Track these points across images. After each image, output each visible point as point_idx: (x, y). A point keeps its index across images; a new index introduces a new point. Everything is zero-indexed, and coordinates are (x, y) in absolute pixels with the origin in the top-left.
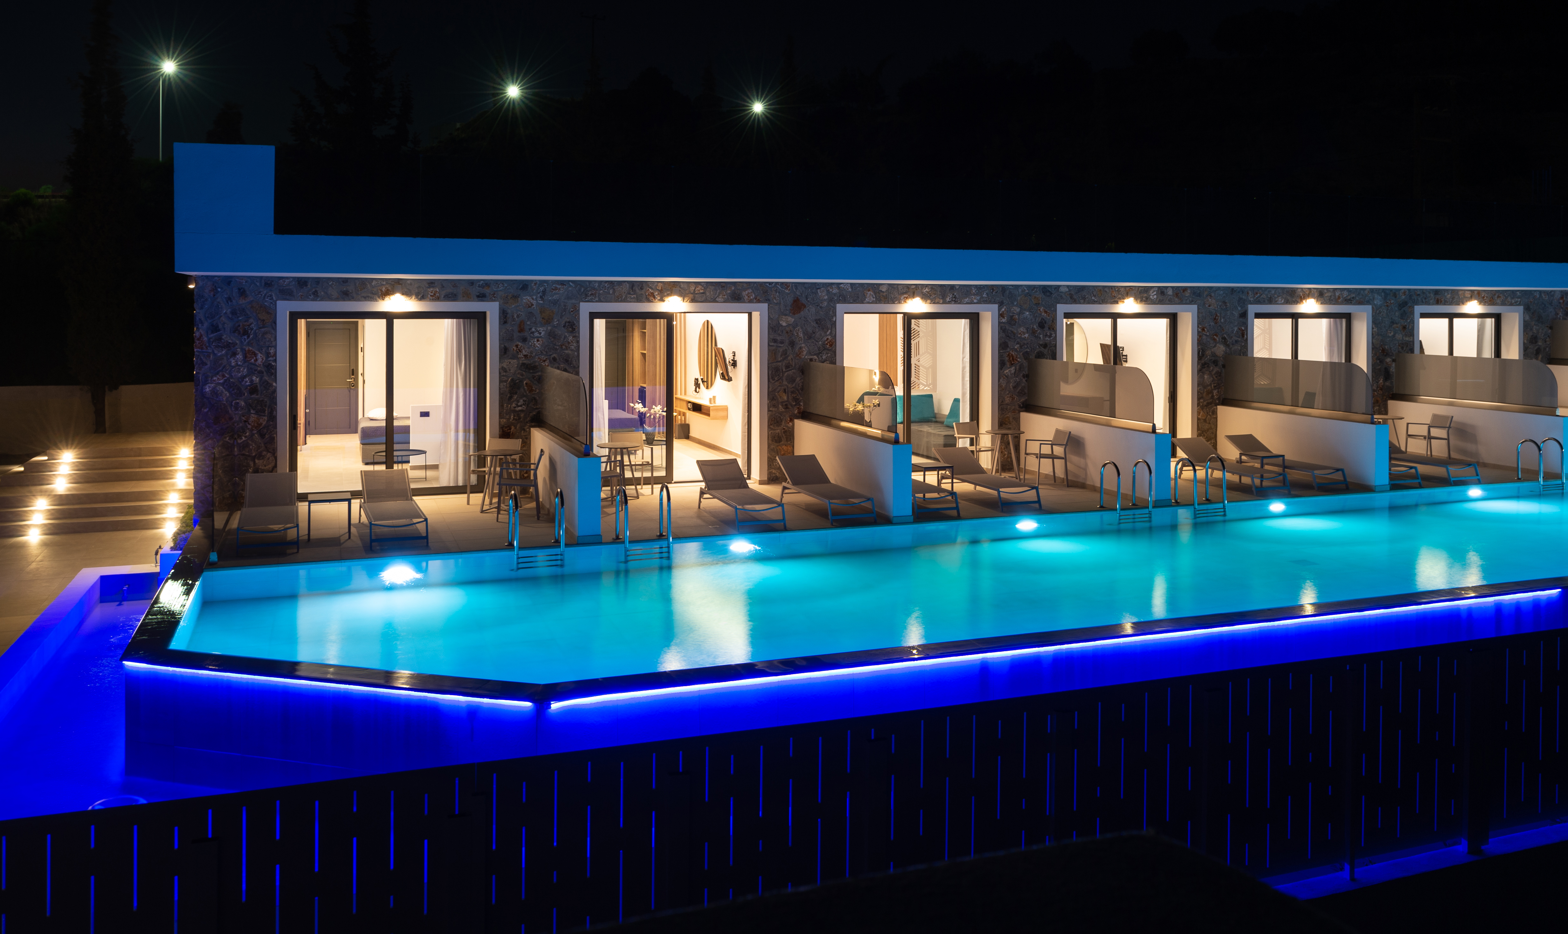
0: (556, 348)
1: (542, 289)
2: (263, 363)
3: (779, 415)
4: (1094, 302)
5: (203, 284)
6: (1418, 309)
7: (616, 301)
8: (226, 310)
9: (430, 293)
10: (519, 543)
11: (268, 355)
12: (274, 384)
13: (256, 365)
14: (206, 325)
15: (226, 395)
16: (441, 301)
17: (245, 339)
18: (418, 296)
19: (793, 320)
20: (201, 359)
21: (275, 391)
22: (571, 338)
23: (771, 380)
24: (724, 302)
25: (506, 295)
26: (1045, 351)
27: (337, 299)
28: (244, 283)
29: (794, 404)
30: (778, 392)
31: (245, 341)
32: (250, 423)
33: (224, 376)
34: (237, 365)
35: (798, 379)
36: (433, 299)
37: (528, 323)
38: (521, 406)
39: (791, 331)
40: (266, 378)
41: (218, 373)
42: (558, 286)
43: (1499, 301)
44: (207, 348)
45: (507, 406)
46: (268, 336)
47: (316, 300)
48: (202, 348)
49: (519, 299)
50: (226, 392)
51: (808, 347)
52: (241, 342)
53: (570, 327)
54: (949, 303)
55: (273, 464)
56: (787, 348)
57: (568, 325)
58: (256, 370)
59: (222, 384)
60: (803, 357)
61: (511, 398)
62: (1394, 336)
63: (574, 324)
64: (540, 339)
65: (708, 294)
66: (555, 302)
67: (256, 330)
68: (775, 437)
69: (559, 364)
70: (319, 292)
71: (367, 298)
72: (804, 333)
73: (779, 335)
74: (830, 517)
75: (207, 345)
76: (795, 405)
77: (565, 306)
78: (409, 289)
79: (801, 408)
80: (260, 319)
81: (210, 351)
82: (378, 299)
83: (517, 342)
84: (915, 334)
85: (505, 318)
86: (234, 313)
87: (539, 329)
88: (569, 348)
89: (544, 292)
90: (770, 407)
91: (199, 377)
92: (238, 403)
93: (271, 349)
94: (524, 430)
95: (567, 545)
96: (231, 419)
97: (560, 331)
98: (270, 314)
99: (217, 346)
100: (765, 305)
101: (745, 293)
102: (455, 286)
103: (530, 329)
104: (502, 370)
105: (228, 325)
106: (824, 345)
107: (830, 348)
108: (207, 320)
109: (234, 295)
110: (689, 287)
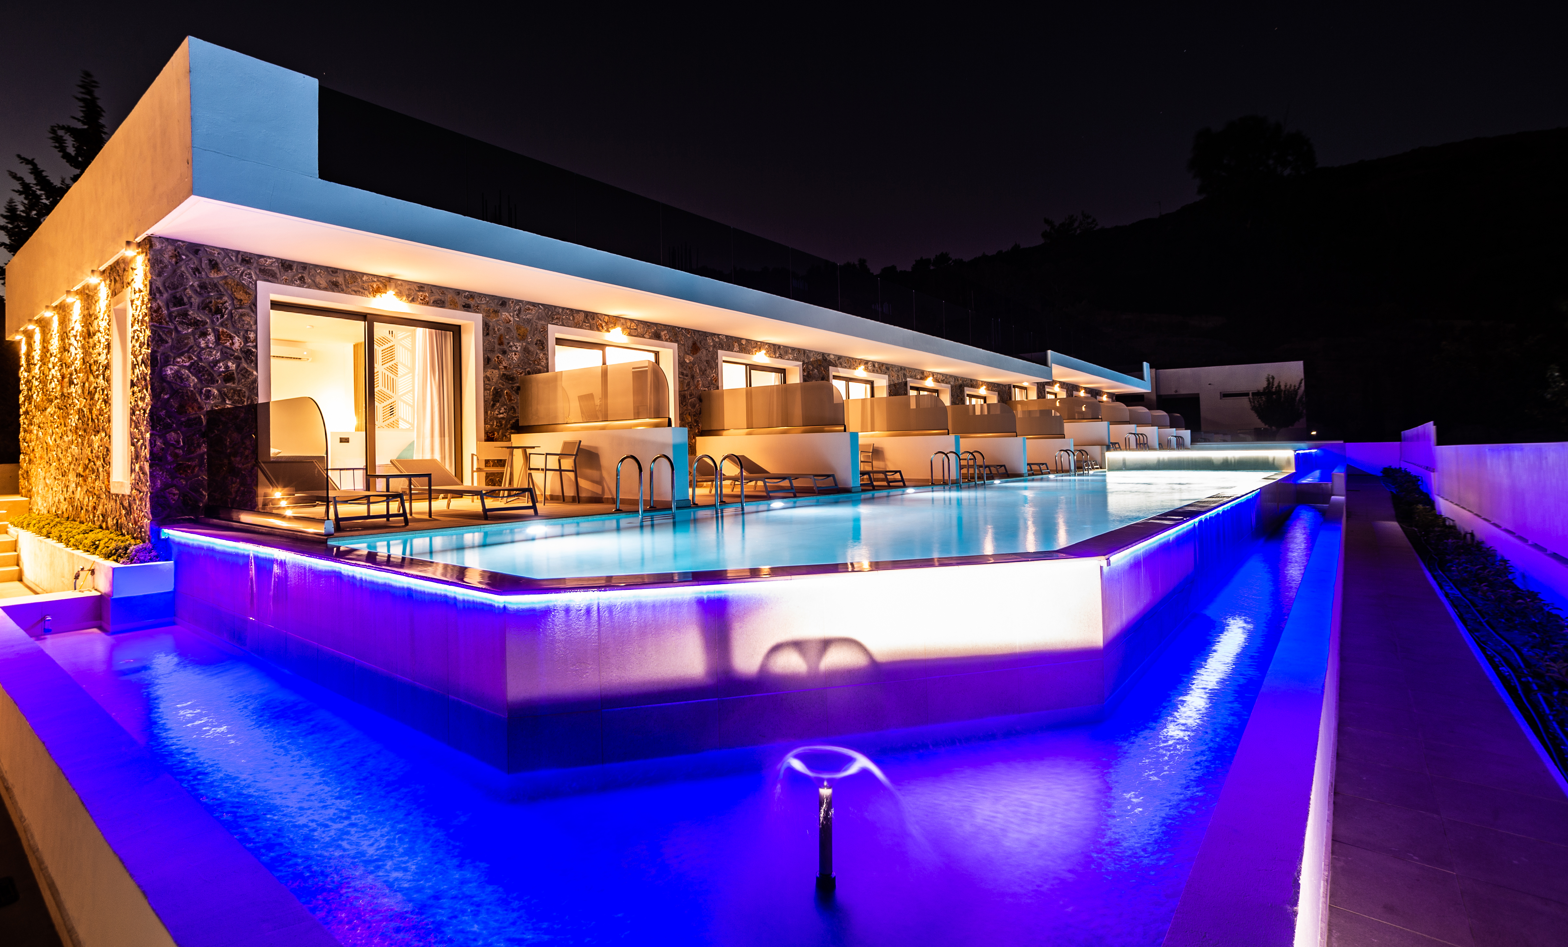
0: (530, 363)
1: (517, 307)
2: (241, 349)
4: (845, 368)
5: (162, 247)
6: (966, 390)
7: (575, 327)
9: (420, 297)
11: (246, 339)
12: (255, 373)
13: (232, 349)
14: (165, 295)
15: (193, 380)
16: (430, 306)
17: (218, 318)
18: (409, 298)
19: (692, 359)
20: (159, 335)
22: (541, 355)
23: (681, 405)
24: (650, 338)
25: (488, 308)
27: (325, 289)
28: (219, 255)
30: (686, 414)
31: (218, 321)
33: (190, 358)
34: (207, 347)
35: (698, 405)
36: (422, 303)
37: (507, 337)
38: (502, 413)
39: (692, 367)
40: (244, 365)
41: (182, 354)
42: (531, 307)
43: (990, 389)
44: (167, 323)
45: (491, 413)
46: (247, 319)
47: (303, 287)
48: (161, 323)
49: (499, 314)
50: (193, 377)
52: (213, 321)
54: (778, 357)
57: (540, 344)
58: (232, 355)
59: (189, 368)
60: (700, 388)
61: (493, 405)
63: (544, 343)
64: (517, 353)
65: (640, 330)
66: (529, 321)
67: (231, 310)
70: (307, 278)
71: (358, 292)
72: (700, 369)
73: (684, 370)
75: (168, 319)
77: (536, 326)
79: (698, 429)
80: (236, 298)
81: (172, 327)
82: (369, 295)
83: (499, 354)
85: (488, 330)
86: (203, 286)
87: (515, 344)
88: (541, 364)
89: (520, 310)
91: (157, 356)
92: (210, 391)
93: (250, 333)
94: (506, 436)
96: (201, 408)
97: (533, 348)
98: (249, 294)
99: (182, 323)
100: (676, 345)
101: (662, 333)
102: (443, 293)
103: (508, 343)
104: (486, 378)
105: (196, 300)
106: (711, 380)
107: (715, 383)
108: (167, 291)
109: (203, 267)
110: (626, 323)
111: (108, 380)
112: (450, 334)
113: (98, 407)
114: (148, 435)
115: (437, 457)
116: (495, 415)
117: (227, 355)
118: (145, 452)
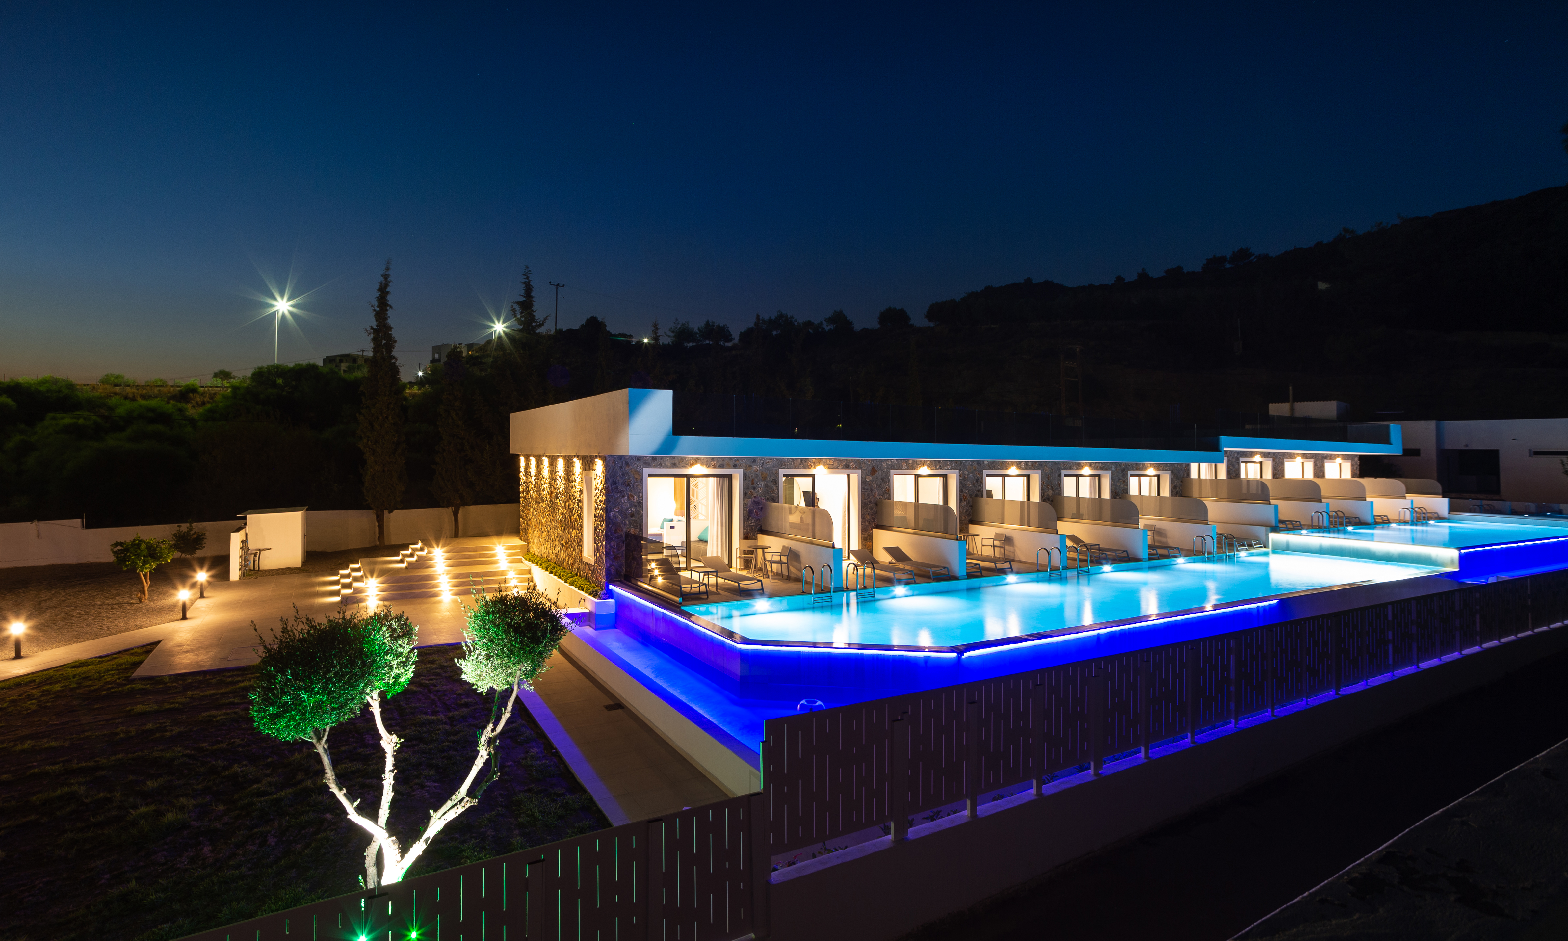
1: (762, 462)
2: (637, 499)
3: (867, 527)
4: (998, 469)
5: (610, 459)
6: (1130, 472)
7: (795, 469)
8: (620, 473)
11: (640, 497)
12: (642, 512)
13: (633, 502)
14: (612, 480)
16: (714, 469)
17: (629, 488)
19: (871, 478)
20: (608, 499)
21: (642, 516)
22: (775, 487)
24: (842, 469)
25: (747, 465)
26: (979, 494)
27: (670, 468)
28: (628, 459)
30: (867, 515)
31: (629, 490)
32: (630, 533)
33: (619, 508)
34: (625, 502)
35: (874, 508)
36: (711, 468)
37: (756, 480)
38: (752, 523)
39: (871, 484)
40: (639, 509)
41: (616, 506)
42: (769, 461)
43: (1161, 469)
44: (611, 493)
45: (747, 523)
46: (639, 485)
47: (660, 468)
49: (752, 467)
50: (621, 517)
52: (627, 491)
54: (938, 469)
57: (774, 481)
58: (635, 505)
59: (618, 512)
60: (876, 497)
61: (748, 519)
62: (1120, 486)
64: (761, 488)
65: (835, 465)
66: (768, 469)
67: (634, 482)
68: (862, 539)
70: (662, 464)
71: (682, 467)
72: (877, 485)
73: (866, 486)
75: (611, 491)
76: (872, 520)
77: (772, 471)
78: (701, 463)
79: (876, 523)
80: (636, 476)
81: (613, 495)
82: (687, 467)
83: (751, 490)
84: (920, 482)
85: (746, 477)
86: (623, 474)
87: (761, 483)
88: (774, 492)
89: (763, 464)
90: (863, 526)
91: (607, 507)
92: (626, 522)
93: (639, 493)
94: (755, 535)
96: (622, 530)
97: (770, 484)
98: (640, 473)
99: (615, 491)
100: (860, 471)
101: (851, 465)
102: (723, 461)
103: (757, 483)
104: (745, 504)
105: (621, 481)
106: (885, 491)
107: (888, 492)
108: (612, 478)
109: (624, 466)
110: (827, 461)
111: (581, 507)
112: (726, 479)
113: (575, 517)
114: (604, 543)
115: (720, 554)
116: (750, 525)
117: (632, 505)
118: (602, 549)
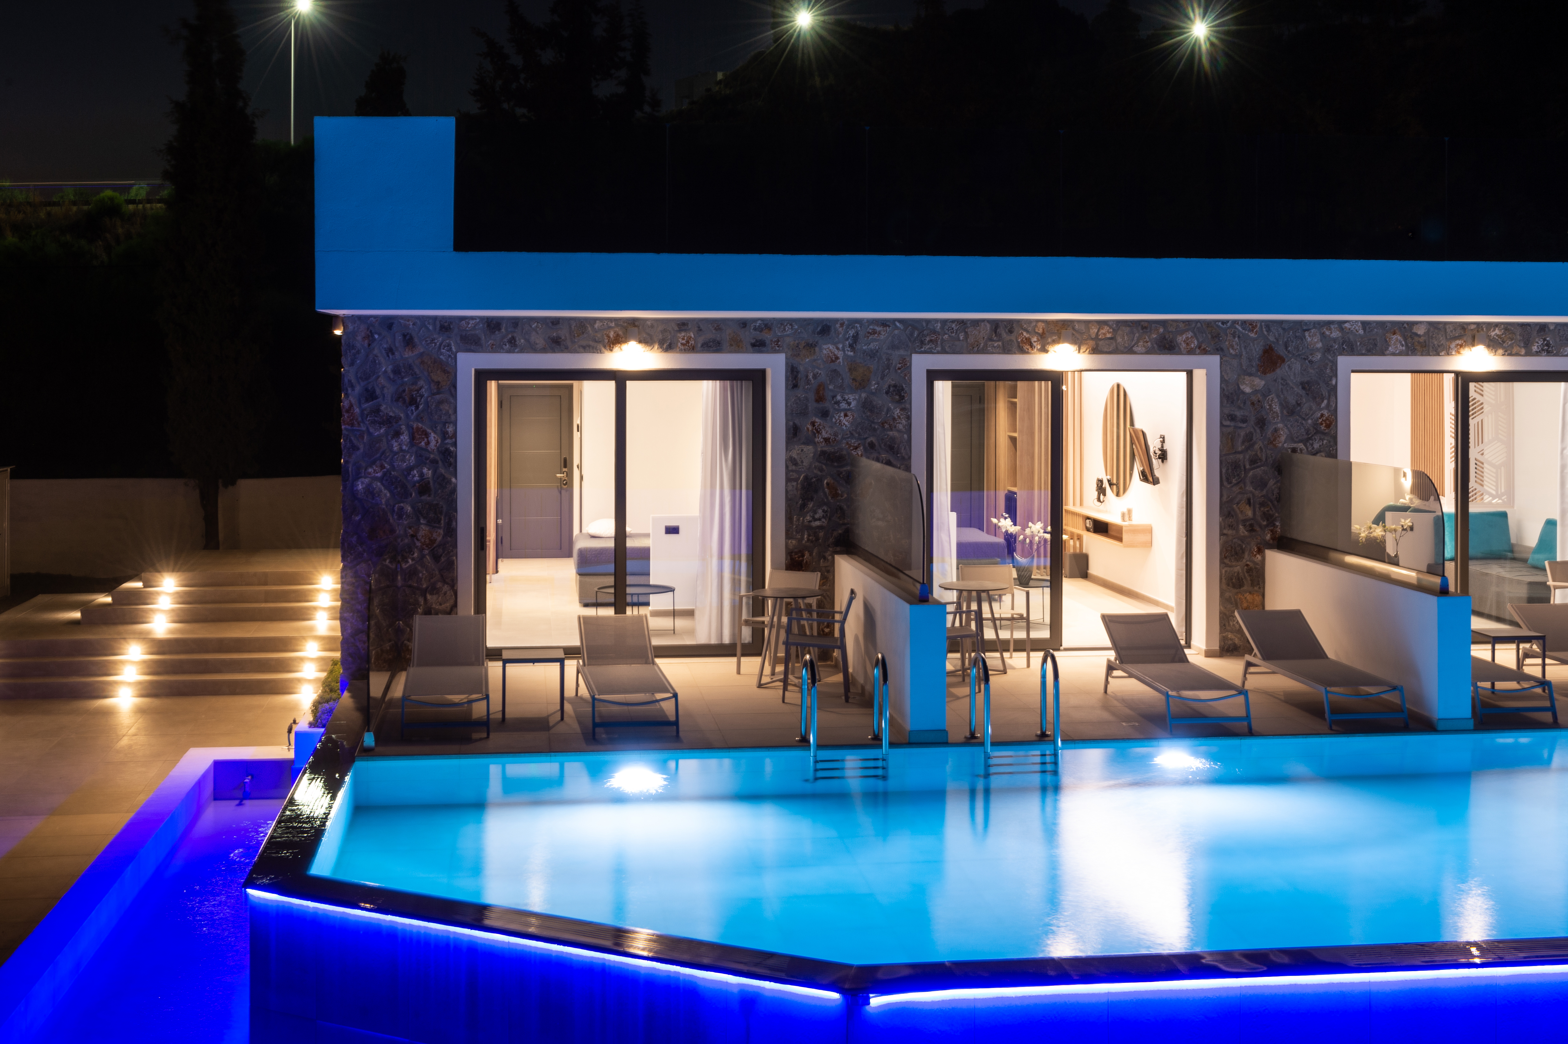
0: (875, 428)
1: (852, 332)
2: (438, 449)
3: (1240, 542)
5: (354, 328)
7: (970, 353)
8: (386, 367)
9: (680, 340)
10: (818, 738)
11: (444, 435)
12: (453, 480)
13: (427, 451)
14: (358, 389)
15: (385, 495)
16: (697, 352)
17: (412, 410)
18: (663, 344)
19: (1263, 383)
20: (351, 441)
21: (454, 491)
22: (897, 412)
23: (1225, 483)
24: (1147, 353)
25: (797, 342)
27: (544, 350)
28: (411, 326)
29: (1265, 523)
30: (1238, 504)
31: (412, 414)
32: (419, 538)
33: (382, 467)
34: (401, 450)
35: (1271, 482)
36: (685, 350)
37: (831, 387)
38: (819, 519)
39: (1259, 401)
40: (442, 470)
41: (374, 463)
42: (878, 329)
44: (359, 424)
45: (798, 520)
46: (445, 407)
47: (514, 352)
48: (352, 425)
49: (817, 349)
50: (386, 491)
51: (1288, 428)
52: (407, 416)
53: (896, 394)
54: (1537, 354)
55: (452, 602)
56: (1252, 430)
57: (894, 391)
58: (427, 459)
59: (381, 480)
60: (1280, 445)
61: (803, 506)
63: (903, 389)
64: (849, 414)
65: (1119, 340)
66: (873, 354)
67: (428, 397)
68: (1232, 579)
69: (879, 453)
70: (517, 339)
71: (588, 348)
72: (1281, 404)
73: (1240, 408)
74: (1327, 715)
75: (360, 419)
76: (1267, 526)
77: (888, 360)
78: (649, 334)
79: (1276, 532)
80: (433, 381)
81: (364, 428)
82: (603, 349)
83: (814, 418)
84: (1475, 408)
85: (795, 379)
86: (396, 371)
87: (847, 397)
88: (895, 427)
89: (856, 338)
90: (1225, 528)
91: (348, 468)
92: (403, 508)
93: (448, 427)
94: (825, 558)
95: (892, 745)
97: (880, 400)
98: (448, 372)
99: (373, 422)
100: (1215, 359)
102: (723, 327)
103: (834, 397)
104: (791, 461)
105: (389, 390)
106: (1316, 425)
108: (359, 383)
109: (397, 345)
110: (1088, 329)
112: (746, 385)
116: (806, 523)
117: (422, 459)
